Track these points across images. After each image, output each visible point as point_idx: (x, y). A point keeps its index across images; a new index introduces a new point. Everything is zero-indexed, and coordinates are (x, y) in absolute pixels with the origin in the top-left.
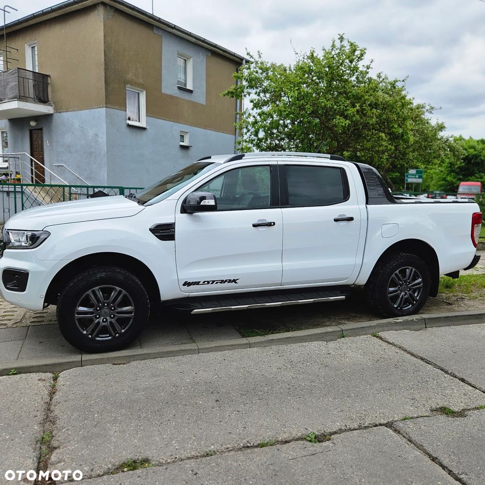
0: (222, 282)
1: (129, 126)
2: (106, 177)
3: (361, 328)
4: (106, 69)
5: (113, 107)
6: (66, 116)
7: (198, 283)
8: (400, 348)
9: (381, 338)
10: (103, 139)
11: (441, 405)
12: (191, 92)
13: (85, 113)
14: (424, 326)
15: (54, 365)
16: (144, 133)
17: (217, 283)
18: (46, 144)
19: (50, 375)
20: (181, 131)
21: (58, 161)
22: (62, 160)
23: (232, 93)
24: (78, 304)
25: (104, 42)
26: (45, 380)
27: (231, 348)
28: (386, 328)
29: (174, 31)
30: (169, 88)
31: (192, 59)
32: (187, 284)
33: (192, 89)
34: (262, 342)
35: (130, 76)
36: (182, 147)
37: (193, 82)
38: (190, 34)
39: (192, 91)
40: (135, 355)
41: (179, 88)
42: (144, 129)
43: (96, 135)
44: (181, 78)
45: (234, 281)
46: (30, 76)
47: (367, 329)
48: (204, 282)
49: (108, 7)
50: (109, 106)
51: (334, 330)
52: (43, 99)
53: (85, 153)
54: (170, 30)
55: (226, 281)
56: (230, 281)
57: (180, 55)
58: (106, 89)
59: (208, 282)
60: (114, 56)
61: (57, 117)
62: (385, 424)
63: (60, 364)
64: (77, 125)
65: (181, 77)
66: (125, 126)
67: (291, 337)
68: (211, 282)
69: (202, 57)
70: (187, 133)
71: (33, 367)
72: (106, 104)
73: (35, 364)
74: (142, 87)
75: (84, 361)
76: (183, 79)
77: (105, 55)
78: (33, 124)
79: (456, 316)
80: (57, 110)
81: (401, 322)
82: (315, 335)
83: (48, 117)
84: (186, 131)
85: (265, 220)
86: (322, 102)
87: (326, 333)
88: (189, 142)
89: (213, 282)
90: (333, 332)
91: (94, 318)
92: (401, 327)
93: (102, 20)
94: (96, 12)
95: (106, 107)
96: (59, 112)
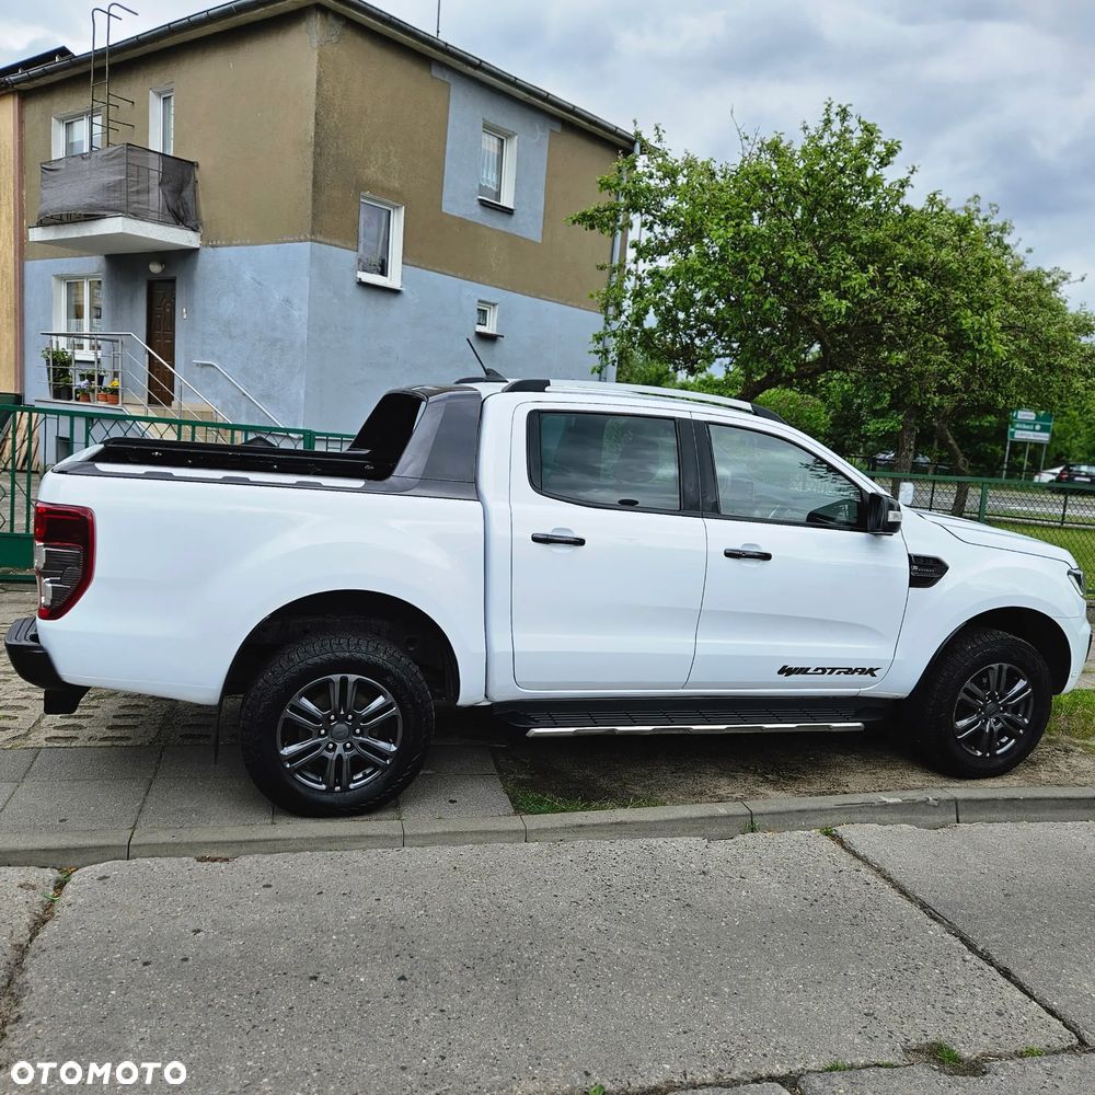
1: (362, 284)
2: (303, 397)
3: (799, 811)
4: (318, 155)
5: (328, 241)
6: (226, 253)
8: (879, 871)
9: (840, 842)
10: (301, 313)
11: (932, 1038)
12: (509, 212)
13: (267, 251)
14: (954, 816)
15: (66, 851)
16: (396, 302)
18: (182, 315)
19: (51, 875)
20: (479, 301)
21: (203, 355)
22: (213, 353)
23: (592, 217)
25: (317, 94)
26: (34, 888)
27: (481, 838)
28: (859, 817)
29: (479, 74)
30: (458, 201)
31: (516, 137)
33: (512, 207)
34: (555, 830)
35: (371, 173)
36: (482, 337)
37: (516, 189)
38: (514, 82)
39: (512, 210)
40: (253, 841)
41: (483, 203)
42: (396, 292)
43: (288, 301)
44: (488, 181)
46: (155, 164)
47: (812, 815)
49: (330, 17)
50: (319, 238)
51: (731, 812)
52: (180, 215)
53: (260, 340)
54: (469, 70)
57: (489, 128)
58: (314, 200)
60: (336, 126)
61: (209, 260)
62: (782, 1078)
63: (80, 850)
64: (247, 277)
65: (489, 179)
66: (352, 284)
67: (626, 823)
69: (540, 133)
70: (494, 305)
71: (15, 852)
72: (313, 233)
73: (22, 846)
74: (399, 198)
75: (135, 846)
76: (493, 183)
77: (317, 124)
78: (155, 268)
80: (209, 242)
81: (895, 805)
82: (685, 820)
83: (189, 253)
84: (493, 301)
86: (789, 257)
87: (711, 817)
88: (498, 325)
90: (728, 816)
92: (897, 817)
93: (315, 45)
94: (304, 26)
95: (312, 240)
96: (213, 246)
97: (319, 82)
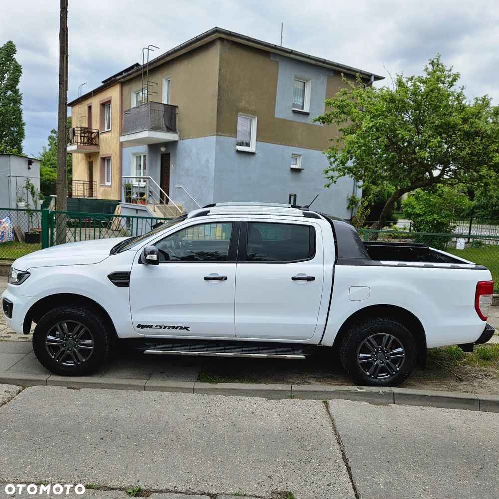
0: (174, 328)
1: (238, 152)
2: (212, 200)
3: (314, 391)
4: (219, 100)
5: (223, 134)
6: (187, 142)
7: (151, 327)
8: (333, 420)
9: (327, 406)
10: (212, 164)
11: (289, 490)
12: (307, 114)
13: (200, 140)
14: (393, 401)
15: (26, 380)
16: (253, 158)
17: (169, 328)
18: (172, 166)
19: (18, 388)
20: (293, 154)
21: (178, 183)
22: (182, 182)
23: (323, 118)
24: (48, 334)
25: (219, 75)
26: (10, 392)
27: (175, 389)
28: (343, 396)
29: (292, 56)
30: (283, 111)
31: (311, 81)
32: (140, 326)
33: (308, 112)
34: (205, 389)
35: (242, 104)
36: (293, 170)
37: (311, 104)
38: (309, 57)
39: (309, 113)
40: (89, 383)
41: (294, 112)
42: (253, 154)
43: (207, 160)
44: (298, 101)
45: (186, 328)
46: (162, 108)
47: (321, 393)
48: (157, 326)
49: (225, 42)
50: (219, 134)
51: (283, 389)
52: (171, 128)
53: (198, 177)
54: (288, 55)
55: (177, 327)
56: (181, 328)
57: (297, 79)
58: (217, 118)
59: (161, 327)
60: (227, 87)
61: (180, 143)
62: (213, 494)
63: (31, 381)
64: (194, 151)
66: (233, 152)
67: (235, 389)
68: (163, 327)
69: (322, 78)
70: (300, 155)
71: (10, 379)
72: (217, 132)
73: (13, 377)
74: (254, 113)
75: (49, 381)
76: (300, 102)
77: (219, 87)
78: (163, 149)
79: (437, 397)
80: (181, 138)
81: (362, 392)
82: (262, 390)
83: (174, 143)
84: (300, 154)
85: (217, 274)
87: (273, 390)
88: (302, 164)
89: (165, 327)
90: (281, 390)
91: (60, 346)
92: (363, 398)
93: (218, 54)
94: (214, 47)
95: (216, 135)
96: (183, 139)
97: (220, 70)
